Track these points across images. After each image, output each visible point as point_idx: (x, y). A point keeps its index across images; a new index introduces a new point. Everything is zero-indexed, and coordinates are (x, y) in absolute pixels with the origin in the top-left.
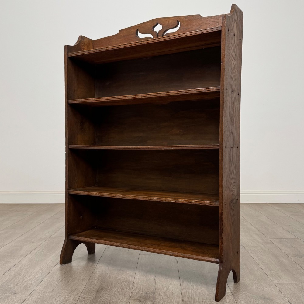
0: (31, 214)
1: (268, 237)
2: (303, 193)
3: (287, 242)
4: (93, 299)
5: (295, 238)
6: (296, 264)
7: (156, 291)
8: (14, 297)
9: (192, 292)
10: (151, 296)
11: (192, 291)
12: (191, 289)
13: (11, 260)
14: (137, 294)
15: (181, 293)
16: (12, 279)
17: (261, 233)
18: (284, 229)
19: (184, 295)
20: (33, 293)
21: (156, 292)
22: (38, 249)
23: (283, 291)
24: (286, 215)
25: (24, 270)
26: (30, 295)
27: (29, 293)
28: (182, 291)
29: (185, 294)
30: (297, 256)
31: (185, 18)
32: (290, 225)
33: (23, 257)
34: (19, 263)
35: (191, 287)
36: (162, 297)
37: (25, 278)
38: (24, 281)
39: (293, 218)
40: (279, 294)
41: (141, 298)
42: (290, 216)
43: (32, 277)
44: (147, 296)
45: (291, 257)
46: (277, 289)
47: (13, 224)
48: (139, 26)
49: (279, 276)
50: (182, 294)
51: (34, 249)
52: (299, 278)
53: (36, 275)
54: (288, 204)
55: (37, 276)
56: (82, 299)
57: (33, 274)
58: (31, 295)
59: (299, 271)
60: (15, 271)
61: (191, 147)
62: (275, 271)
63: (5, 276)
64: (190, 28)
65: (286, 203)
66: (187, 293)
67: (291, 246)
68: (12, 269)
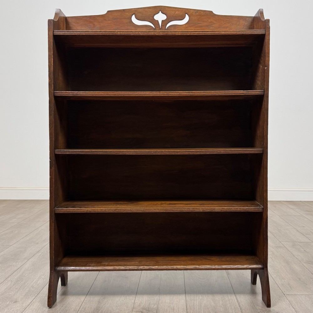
0: (38, 212)
1: (280, 241)
3: (300, 246)
4: (94, 309)
5: (309, 241)
6: (309, 272)
7: (160, 301)
8: (14, 306)
9: (197, 304)
10: (154, 307)
11: (197, 302)
12: (196, 300)
13: (14, 263)
14: (140, 305)
15: (185, 304)
16: (14, 285)
17: (274, 235)
18: (298, 231)
19: (188, 307)
20: (33, 302)
21: (159, 303)
22: (43, 251)
23: (294, 304)
24: (300, 215)
25: (26, 275)
27: (29, 302)
28: (187, 302)
29: (190, 306)
30: (310, 263)
31: (195, 12)
32: (304, 227)
33: (26, 261)
34: (22, 267)
36: (165, 309)
37: (26, 284)
38: (25, 288)
39: (307, 217)
40: (289, 307)
41: (143, 309)
42: (305, 216)
43: (34, 283)
44: (150, 307)
45: (304, 264)
46: (288, 301)
47: (19, 223)
48: (136, 11)
49: (290, 287)
51: (38, 252)
53: (38, 281)
54: (303, 202)
55: (39, 282)
57: (35, 280)
58: (31, 303)
59: (311, 280)
60: (17, 276)
61: (230, 151)
62: (287, 280)
63: (6, 282)
64: (201, 23)
65: (301, 201)
66: (192, 304)
67: (305, 251)
68: (14, 274)
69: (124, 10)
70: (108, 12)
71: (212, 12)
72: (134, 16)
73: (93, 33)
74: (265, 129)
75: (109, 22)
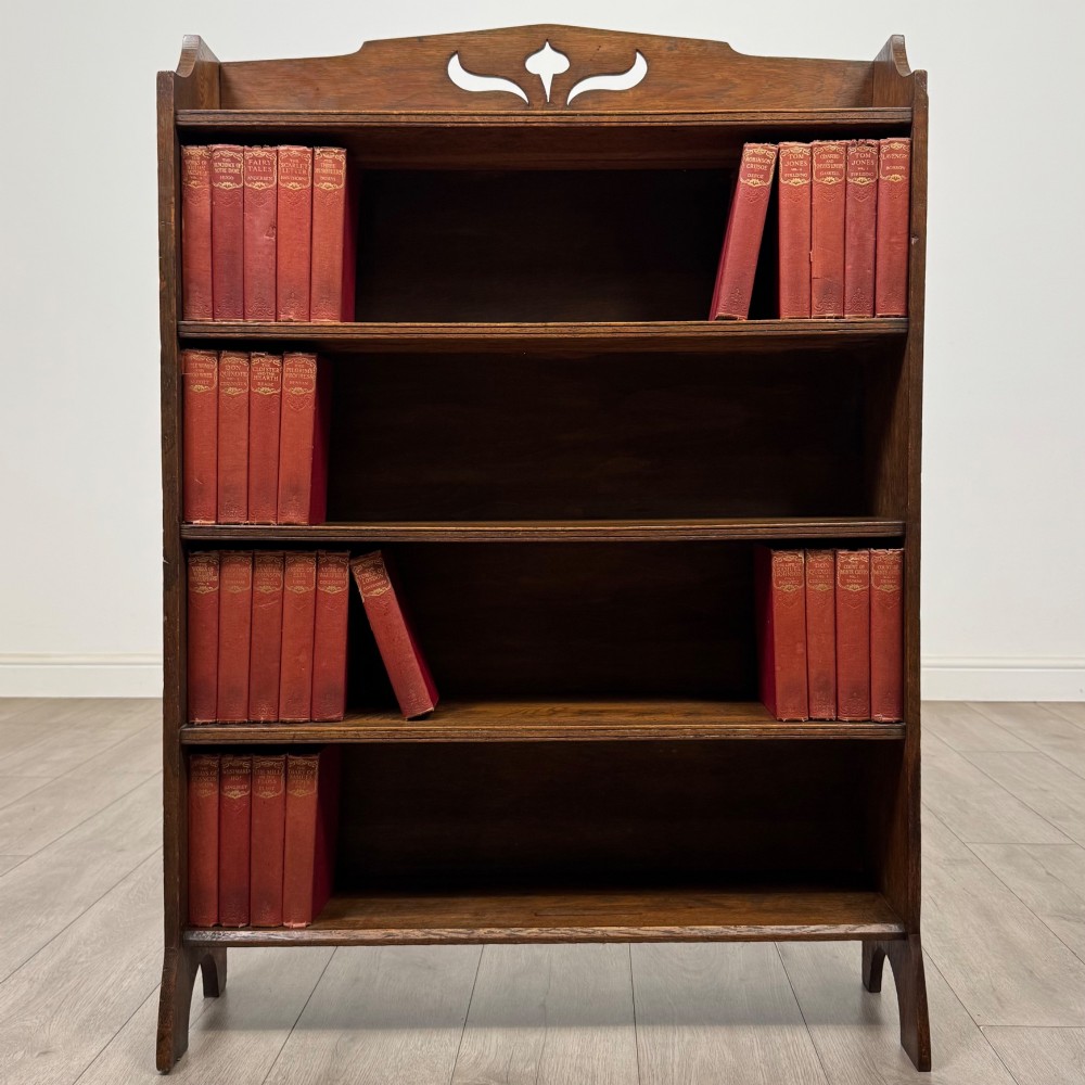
0: (123, 740)
1: (963, 839)
2: (1081, 663)
3: (1034, 858)
4: (319, 1078)
5: (1063, 840)
6: (1064, 947)
7: (548, 1051)
8: (41, 1068)
10: (527, 1070)
11: (677, 1053)
12: (673, 1044)
13: (40, 919)
14: (476, 1064)
15: (635, 1060)
16: (39, 993)
17: (941, 820)
18: (1023, 805)
19: (645, 1069)
20: (108, 1054)
21: (545, 1055)
22: (139, 877)
23: (1010, 1060)
24: (1032, 750)
25: (82, 960)
26: (98, 1060)
27: (94, 1051)
28: (641, 1055)
29: (650, 1066)
30: (1066, 916)
31: (667, 46)
32: (1046, 791)
33: (82, 909)
34: (67, 930)
35: (673, 1039)
36: (566, 1075)
37: (82, 989)
38: (79, 1004)
39: (1056, 758)
40: (995, 1069)
41: (489, 1077)
42: (1048, 753)
43: (109, 987)
44: (512, 1069)
45: (1047, 921)
46: (990, 1048)
47: (57, 778)
48: (462, 42)
49: (998, 999)
50: (641, 1064)
51: (124, 879)
52: (1072, 1008)
53: (122, 980)
54: (1043, 705)
55: (125, 984)
56: (280, 1078)
57: (113, 977)
58: (99, 1058)
59: (1072, 976)
60: (51, 963)
62: (986, 974)
63: (13, 982)
64: (688, 86)
65: (1035, 702)
66: (659, 1061)
67: (1048, 874)
68: (39, 956)
69: (420, 39)
70: (367, 44)
71: (726, 45)
72: (455, 61)
73: (314, 119)
74: (911, 453)
75: (371, 80)
